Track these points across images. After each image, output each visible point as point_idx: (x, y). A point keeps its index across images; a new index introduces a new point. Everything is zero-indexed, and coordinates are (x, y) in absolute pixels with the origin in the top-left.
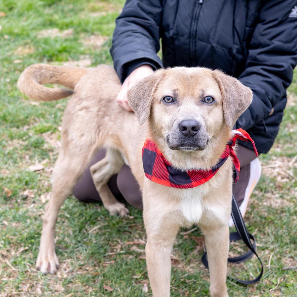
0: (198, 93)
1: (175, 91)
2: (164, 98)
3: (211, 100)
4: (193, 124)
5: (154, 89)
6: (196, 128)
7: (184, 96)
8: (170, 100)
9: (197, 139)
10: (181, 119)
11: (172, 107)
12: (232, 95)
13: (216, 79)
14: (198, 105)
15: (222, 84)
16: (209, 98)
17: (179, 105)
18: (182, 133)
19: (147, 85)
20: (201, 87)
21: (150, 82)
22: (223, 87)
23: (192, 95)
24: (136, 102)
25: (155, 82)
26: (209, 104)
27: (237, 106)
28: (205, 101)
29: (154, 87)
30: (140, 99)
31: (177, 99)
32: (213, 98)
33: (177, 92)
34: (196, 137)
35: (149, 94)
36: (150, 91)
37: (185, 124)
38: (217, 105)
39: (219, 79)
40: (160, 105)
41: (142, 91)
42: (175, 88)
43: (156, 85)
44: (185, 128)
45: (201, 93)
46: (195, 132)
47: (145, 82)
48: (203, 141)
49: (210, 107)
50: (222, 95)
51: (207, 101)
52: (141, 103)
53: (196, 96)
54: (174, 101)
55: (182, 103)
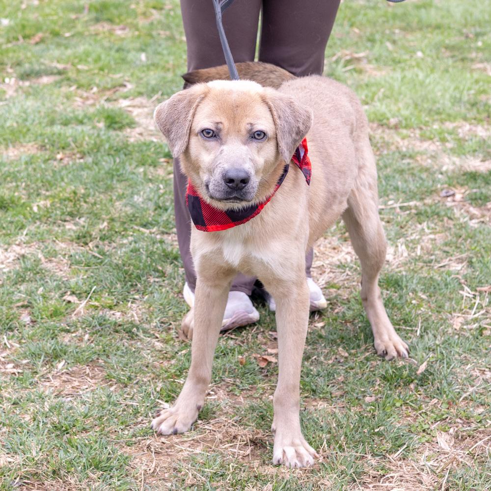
0: (244, 127)
1: (218, 123)
2: (202, 131)
3: (262, 135)
4: (242, 175)
5: (192, 111)
6: (245, 181)
7: (228, 133)
8: (211, 135)
9: (246, 194)
10: (226, 166)
11: (212, 144)
12: (287, 122)
13: (267, 103)
14: (245, 143)
15: (274, 109)
16: (259, 133)
17: (222, 144)
18: (228, 186)
19: (181, 105)
20: (249, 120)
21: (185, 102)
22: (275, 113)
23: (238, 132)
24: (167, 127)
25: (193, 103)
26: (260, 141)
27: (294, 135)
28: (255, 138)
29: (192, 109)
30: (173, 123)
31: (220, 134)
32: (264, 133)
33: (220, 126)
34: (244, 190)
35: (186, 117)
37: (232, 175)
38: (269, 139)
39: (270, 103)
40: (197, 138)
41: (176, 112)
42: (218, 120)
43: (194, 106)
44: (231, 181)
45: (249, 127)
46: (244, 185)
47: (179, 101)
48: (252, 194)
49: (260, 145)
50: (275, 124)
51: (257, 137)
52: (174, 129)
53: (244, 132)
54: (215, 136)
55: (226, 142)
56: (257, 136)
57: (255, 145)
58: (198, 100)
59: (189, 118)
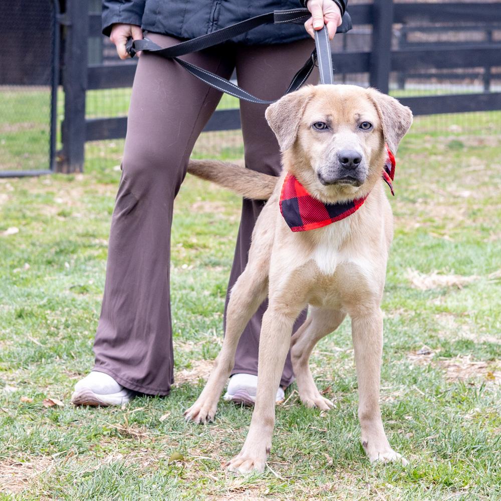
0: (352, 116)
1: (328, 116)
2: (315, 125)
3: (369, 126)
4: (355, 155)
5: (301, 110)
6: (357, 160)
7: (339, 124)
8: (322, 127)
9: (358, 173)
10: (340, 149)
11: (324, 134)
13: (372, 100)
14: (354, 131)
15: (378, 105)
16: (365, 124)
17: (333, 133)
18: (343, 165)
19: (291, 105)
20: (357, 111)
21: (295, 101)
22: (379, 108)
23: (348, 121)
25: (303, 102)
26: (367, 131)
27: (396, 129)
28: (362, 128)
29: (302, 107)
30: (283, 120)
31: (331, 126)
32: (370, 124)
33: (331, 118)
34: (357, 169)
35: (296, 115)
36: (297, 113)
37: (346, 154)
38: (374, 130)
39: (375, 99)
40: (309, 131)
41: (286, 110)
42: (328, 113)
43: (304, 105)
44: (346, 160)
45: (357, 117)
46: (356, 165)
47: (289, 101)
48: (364, 174)
49: (367, 134)
50: (380, 118)
52: (284, 126)
53: (352, 121)
54: (327, 127)
55: (337, 131)
56: (364, 126)
57: (362, 134)
58: (307, 100)
59: (299, 115)
